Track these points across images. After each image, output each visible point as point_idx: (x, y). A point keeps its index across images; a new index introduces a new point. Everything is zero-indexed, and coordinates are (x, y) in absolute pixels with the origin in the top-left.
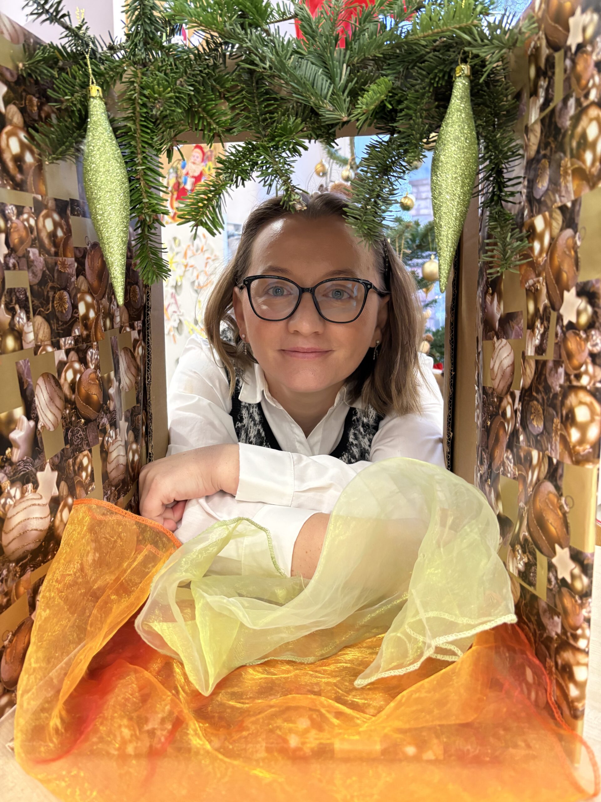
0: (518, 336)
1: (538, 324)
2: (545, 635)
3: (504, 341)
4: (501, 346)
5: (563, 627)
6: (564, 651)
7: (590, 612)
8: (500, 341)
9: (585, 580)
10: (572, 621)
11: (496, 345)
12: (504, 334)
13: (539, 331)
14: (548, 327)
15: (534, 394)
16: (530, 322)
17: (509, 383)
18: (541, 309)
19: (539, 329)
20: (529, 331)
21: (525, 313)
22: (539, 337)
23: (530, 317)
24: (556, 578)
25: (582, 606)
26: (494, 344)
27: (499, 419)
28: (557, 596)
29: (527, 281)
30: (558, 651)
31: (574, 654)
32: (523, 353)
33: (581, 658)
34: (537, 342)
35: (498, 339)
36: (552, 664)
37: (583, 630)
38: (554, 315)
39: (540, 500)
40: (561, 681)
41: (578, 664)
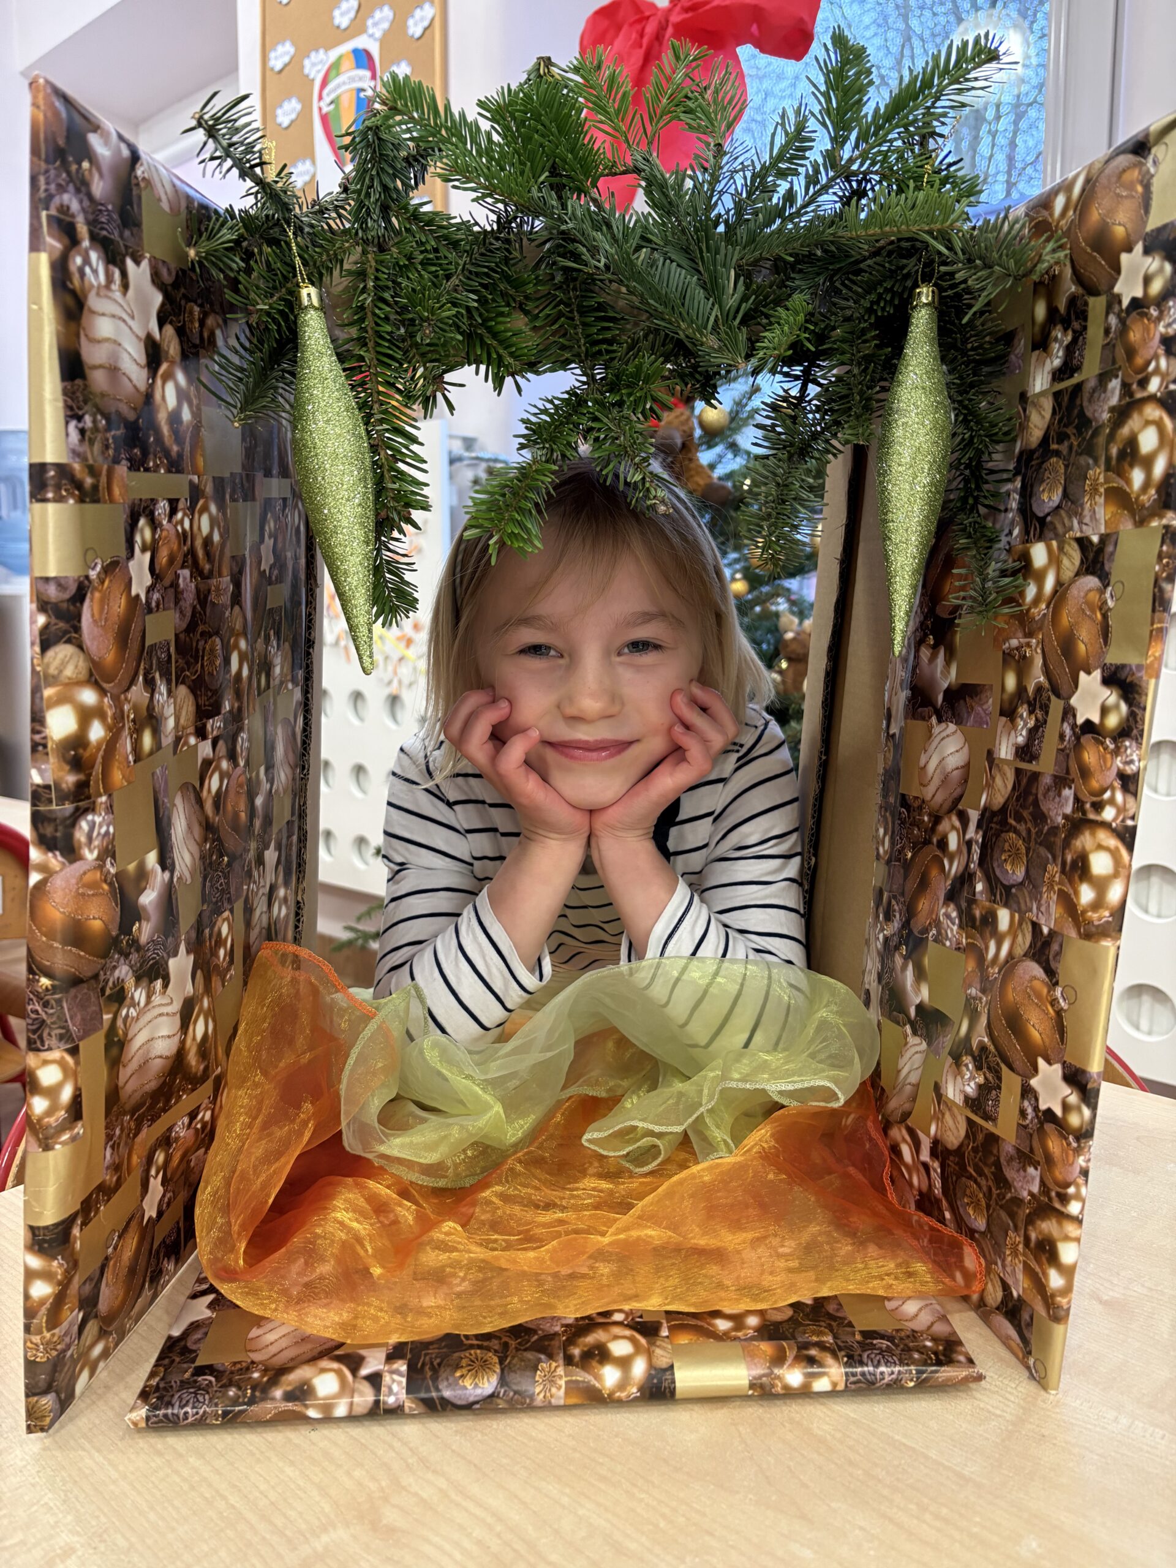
0: (980, 722)
1: (1023, 711)
2: (1009, 1196)
3: (952, 727)
4: (944, 734)
5: (1043, 1183)
6: (1043, 1220)
7: (1089, 1160)
8: (943, 725)
9: (1087, 1112)
10: (1059, 1174)
11: (936, 730)
12: (953, 714)
13: (1025, 724)
14: (1045, 722)
15: (1012, 821)
16: (1006, 706)
17: (956, 794)
18: (1031, 689)
19: (1025, 721)
20: (1004, 719)
21: (997, 689)
22: (1024, 733)
23: (1006, 697)
24: (1036, 1108)
25: (1078, 1151)
26: (930, 729)
27: (933, 850)
28: (1035, 1136)
29: (1007, 639)
30: (1030, 1221)
31: (1060, 1223)
32: (990, 755)
33: (1071, 1229)
34: (1021, 740)
35: (940, 721)
36: (1019, 1239)
37: (1078, 1187)
38: (1056, 706)
39: (1014, 989)
40: (1033, 1264)
41: (1067, 1238)
